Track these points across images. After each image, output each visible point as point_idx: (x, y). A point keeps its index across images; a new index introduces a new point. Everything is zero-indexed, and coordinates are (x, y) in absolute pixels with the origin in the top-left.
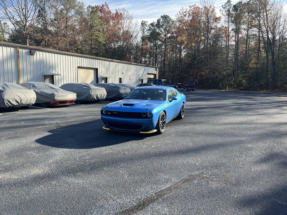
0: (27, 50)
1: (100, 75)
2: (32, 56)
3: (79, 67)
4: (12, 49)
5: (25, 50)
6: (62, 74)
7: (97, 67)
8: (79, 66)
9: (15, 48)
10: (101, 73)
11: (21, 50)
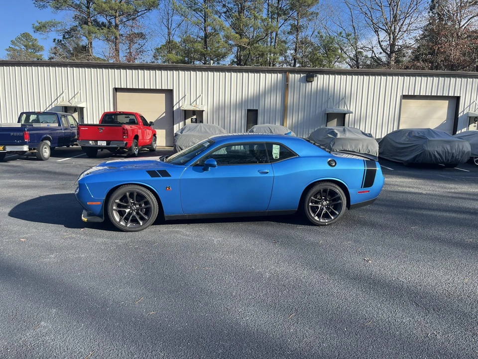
0: (302, 75)
1: (463, 111)
2: (310, 83)
3: (405, 97)
4: (280, 75)
5: (299, 75)
6: (354, 112)
7: (457, 94)
8: (405, 93)
9: (284, 74)
10: (470, 106)
11: (293, 75)
